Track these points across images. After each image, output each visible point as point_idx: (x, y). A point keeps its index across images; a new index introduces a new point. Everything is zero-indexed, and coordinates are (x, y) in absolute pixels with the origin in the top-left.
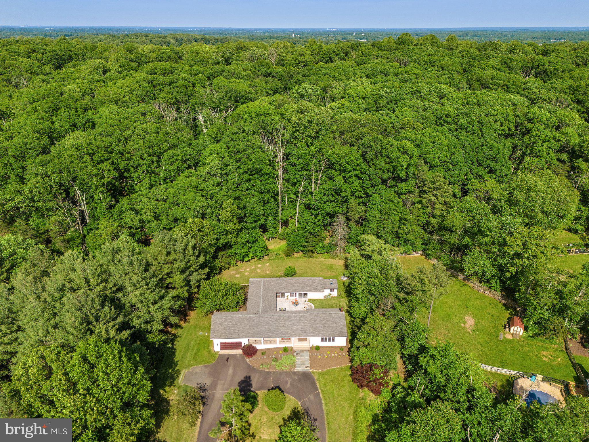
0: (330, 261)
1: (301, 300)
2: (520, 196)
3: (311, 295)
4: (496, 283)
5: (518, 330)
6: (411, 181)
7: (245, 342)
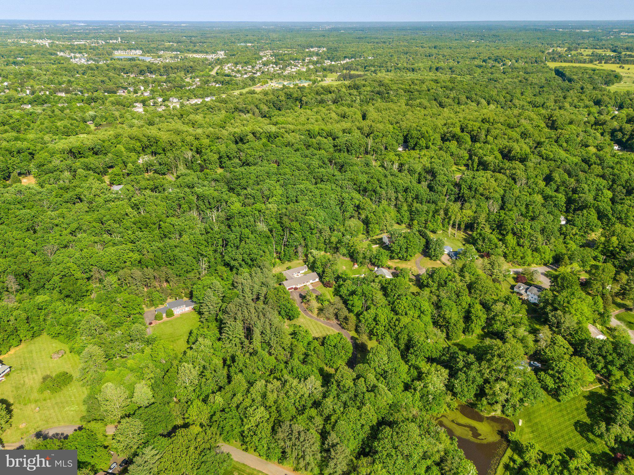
0: (298, 261)
1: (299, 274)
2: (348, 228)
3: (301, 272)
4: (348, 255)
5: (356, 266)
6: (316, 229)
7: (294, 286)
